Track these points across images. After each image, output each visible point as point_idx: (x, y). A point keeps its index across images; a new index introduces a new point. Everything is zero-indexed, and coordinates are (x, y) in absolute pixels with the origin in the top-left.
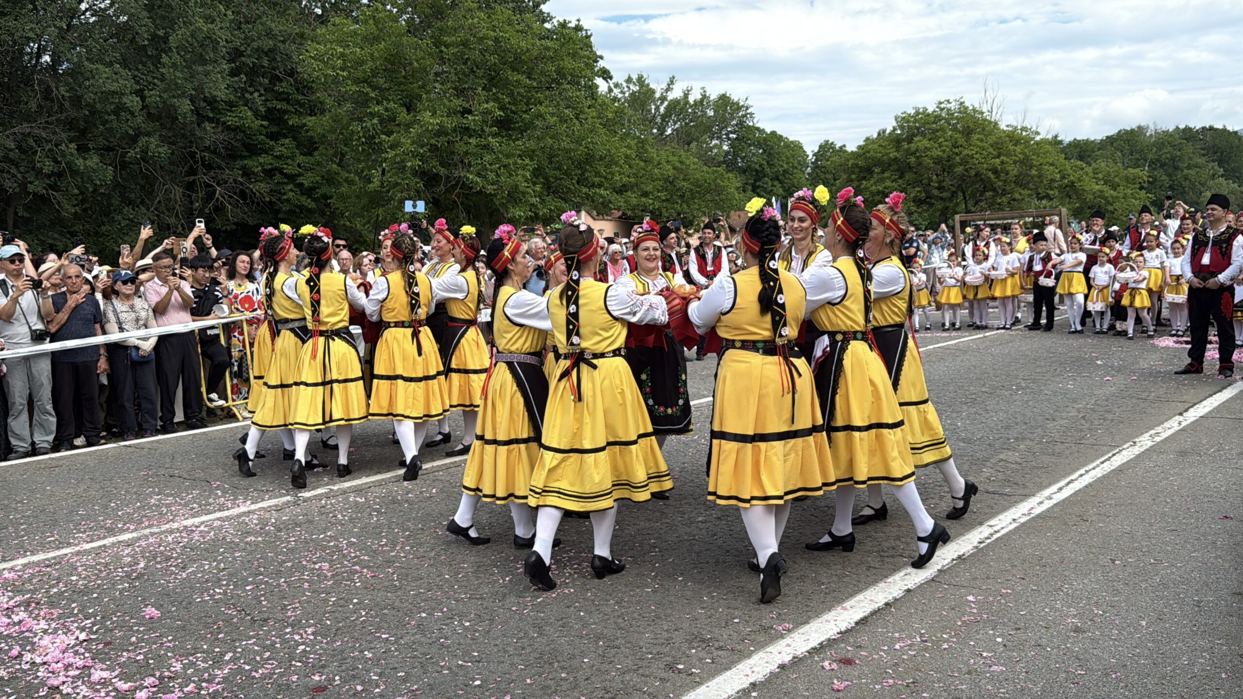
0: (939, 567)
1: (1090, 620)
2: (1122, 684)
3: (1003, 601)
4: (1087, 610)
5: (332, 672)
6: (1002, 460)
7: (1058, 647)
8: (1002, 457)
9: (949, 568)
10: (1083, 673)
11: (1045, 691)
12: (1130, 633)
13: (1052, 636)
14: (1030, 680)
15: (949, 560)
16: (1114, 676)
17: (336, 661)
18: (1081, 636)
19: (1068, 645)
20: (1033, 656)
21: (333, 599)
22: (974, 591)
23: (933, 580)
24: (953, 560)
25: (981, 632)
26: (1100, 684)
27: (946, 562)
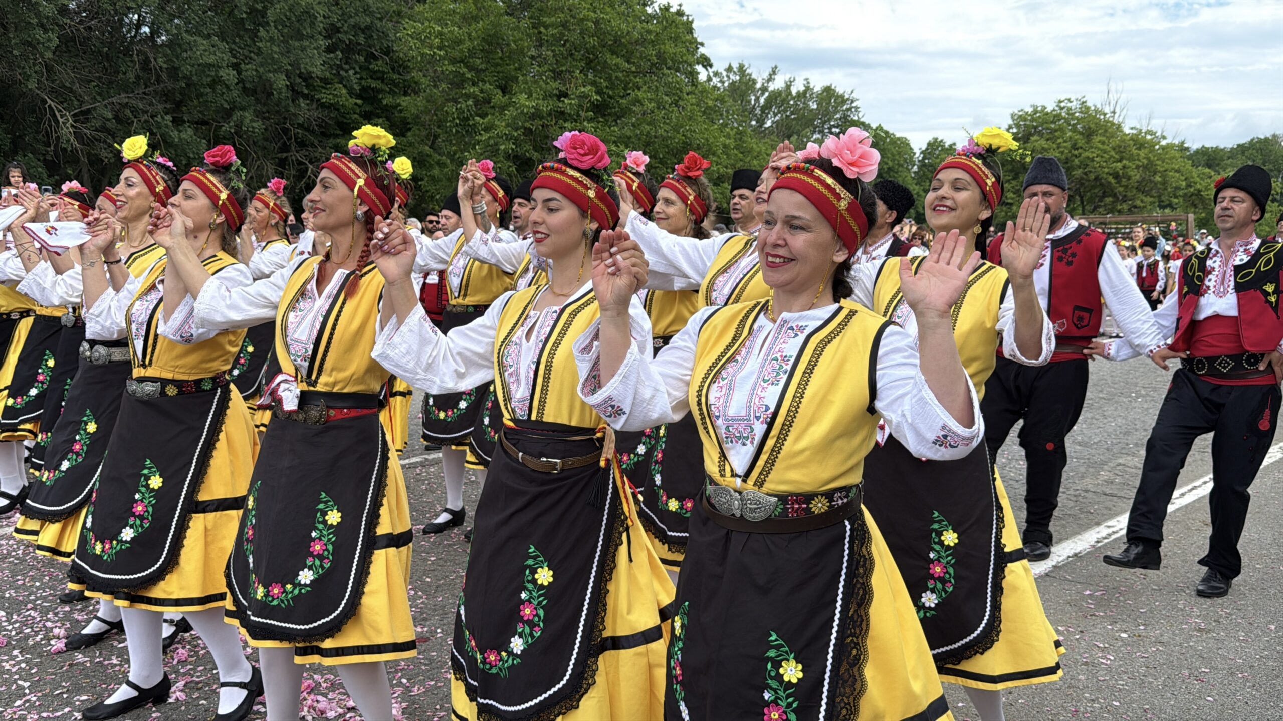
0: (1054, 564)
1: (1215, 621)
2: (1248, 684)
3: (1121, 598)
4: (1212, 611)
5: (434, 625)
6: (1120, 464)
7: (1181, 645)
8: (1121, 461)
9: (1064, 565)
10: (1207, 671)
11: (1166, 686)
12: (1258, 636)
13: (1174, 634)
14: (1151, 675)
15: (1065, 557)
16: (1240, 676)
17: (437, 615)
18: (1205, 636)
19: (1191, 644)
20: (1153, 652)
21: (432, 559)
22: (1091, 588)
23: (1047, 575)
24: (1069, 557)
25: (1099, 626)
26: (1226, 682)
27: (1061, 559)
